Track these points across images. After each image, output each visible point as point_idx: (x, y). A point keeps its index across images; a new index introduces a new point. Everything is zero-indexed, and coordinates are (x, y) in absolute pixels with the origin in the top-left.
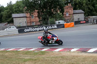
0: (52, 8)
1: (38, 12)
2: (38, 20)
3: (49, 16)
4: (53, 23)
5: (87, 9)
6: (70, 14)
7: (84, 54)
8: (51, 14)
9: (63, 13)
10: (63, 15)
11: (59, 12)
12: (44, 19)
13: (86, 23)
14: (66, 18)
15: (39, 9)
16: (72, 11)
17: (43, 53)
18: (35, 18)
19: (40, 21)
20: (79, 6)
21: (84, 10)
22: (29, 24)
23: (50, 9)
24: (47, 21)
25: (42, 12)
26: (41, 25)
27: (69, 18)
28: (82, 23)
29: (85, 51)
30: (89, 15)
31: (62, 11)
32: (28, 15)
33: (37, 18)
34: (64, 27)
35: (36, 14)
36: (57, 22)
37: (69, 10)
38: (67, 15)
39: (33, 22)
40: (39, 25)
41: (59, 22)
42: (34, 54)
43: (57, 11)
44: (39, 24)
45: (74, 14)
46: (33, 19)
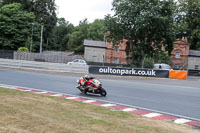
0: (153, 40)
1: (128, 43)
2: (126, 57)
3: (145, 52)
4: (149, 67)
6: (182, 56)
8: (148, 50)
9: (170, 52)
10: (170, 55)
11: (163, 49)
12: (136, 57)
14: (175, 62)
15: (130, 39)
16: (186, 51)
17: (125, 115)
18: (121, 52)
22: (109, 61)
23: (149, 41)
24: (140, 61)
25: (135, 43)
26: (128, 66)
31: (170, 48)
32: (110, 46)
33: (124, 53)
34: (167, 76)
35: (123, 46)
36: (157, 66)
37: (181, 49)
38: (177, 56)
39: (116, 59)
40: (124, 66)
41: (160, 67)
43: (160, 47)
44: (126, 63)
46: (116, 54)
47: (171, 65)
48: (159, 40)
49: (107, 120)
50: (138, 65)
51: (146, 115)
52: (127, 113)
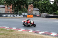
1: (13, 6)
2: (12, 11)
3: (19, 9)
4: (21, 14)
5: (41, 9)
6: (31, 10)
7: (36, 34)
8: (20, 8)
9: (27, 9)
10: (27, 10)
11: (25, 8)
13: (40, 16)
14: (29, 12)
15: (13, 4)
16: (32, 8)
17: (12, 31)
18: (10, 9)
19: (13, 11)
20: (37, 6)
21: (39, 9)
22: (6, 12)
23: (20, 5)
24: (17, 12)
25: (15, 6)
26: (13, 14)
27: (30, 12)
28: (38, 16)
29: (37, 33)
30: (42, 12)
32: (6, 7)
34: (27, 17)
35: (11, 7)
36: (23, 14)
37: (31, 8)
39: (9, 11)
41: (24, 14)
42: (7, 31)
44: (12, 13)
45: (34, 10)
47: (28, 13)
48: (23, 5)
49: (6, 33)
50: (17, 14)
51: (20, 30)
52: (13, 30)
